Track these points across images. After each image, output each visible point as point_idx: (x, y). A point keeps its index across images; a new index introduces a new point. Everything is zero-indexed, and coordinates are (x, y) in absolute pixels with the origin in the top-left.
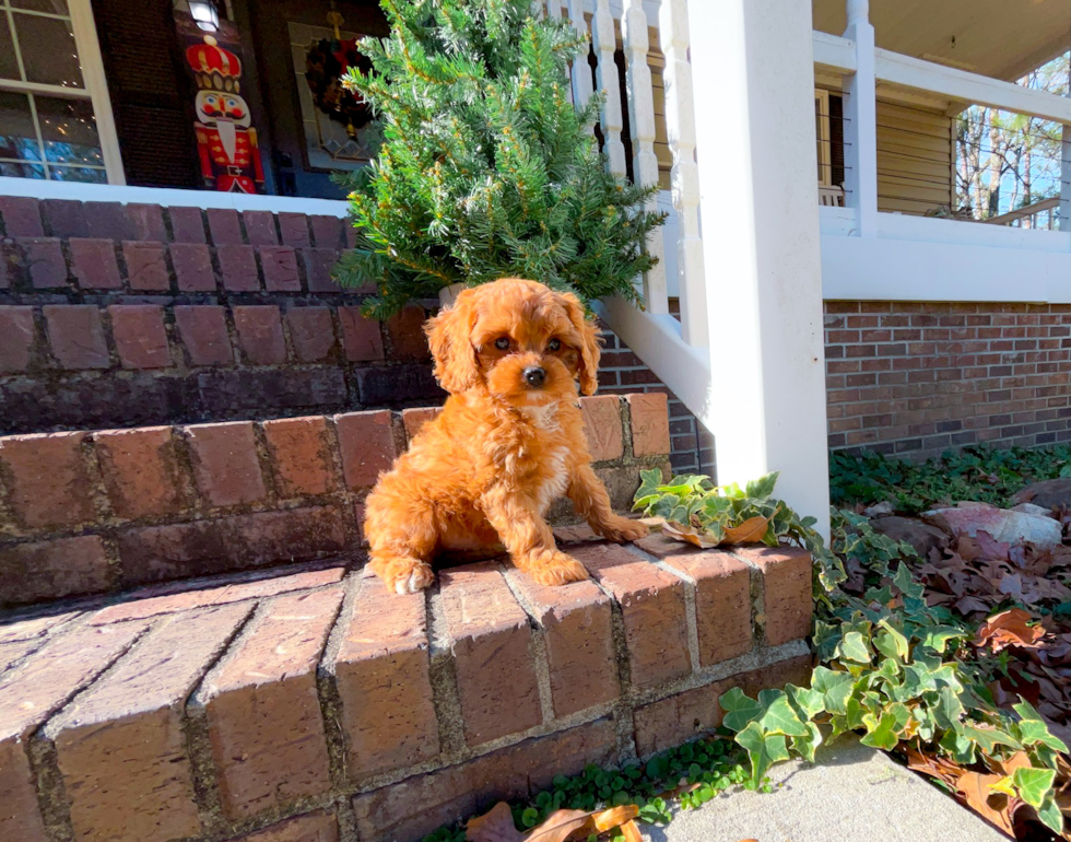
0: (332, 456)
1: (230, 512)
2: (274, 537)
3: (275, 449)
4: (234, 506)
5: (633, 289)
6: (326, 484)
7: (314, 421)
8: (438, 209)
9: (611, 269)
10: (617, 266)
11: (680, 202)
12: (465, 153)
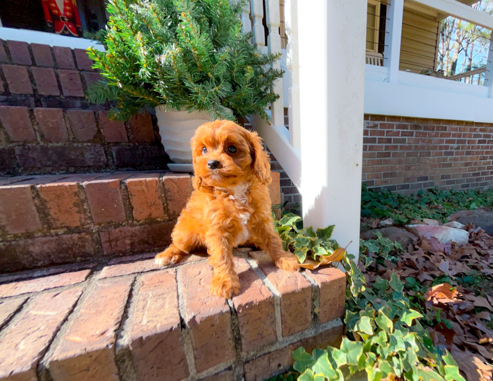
0: (83, 205)
1: (20, 237)
2: (49, 251)
3: (46, 201)
4: (22, 234)
5: (264, 113)
6: (80, 221)
7: (70, 186)
8: (143, 61)
9: (253, 101)
10: (256, 99)
11: (290, 66)
12: (159, 26)
